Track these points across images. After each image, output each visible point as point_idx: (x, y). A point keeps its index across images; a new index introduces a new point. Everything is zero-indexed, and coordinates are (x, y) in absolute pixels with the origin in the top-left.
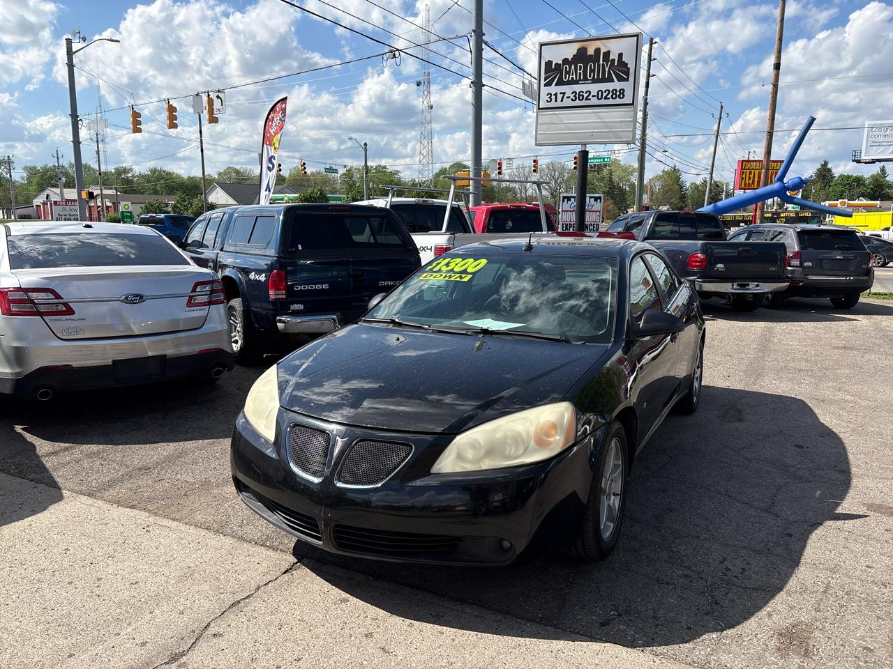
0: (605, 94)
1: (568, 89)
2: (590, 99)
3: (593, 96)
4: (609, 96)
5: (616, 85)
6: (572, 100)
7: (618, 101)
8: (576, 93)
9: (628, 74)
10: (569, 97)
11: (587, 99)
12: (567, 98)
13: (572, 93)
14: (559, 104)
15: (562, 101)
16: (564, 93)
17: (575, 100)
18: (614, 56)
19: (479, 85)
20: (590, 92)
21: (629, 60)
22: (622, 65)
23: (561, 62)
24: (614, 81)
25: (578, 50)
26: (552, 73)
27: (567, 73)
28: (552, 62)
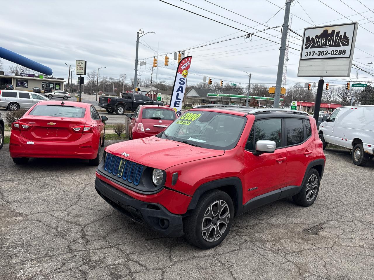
0: (335, 52)
1: (317, 50)
2: (327, 55)
3: (329, 53)
4: (337, 53)
5: (342, 48)
6: (318, 55)
7: (342, 56)
8: (320, 52)
9: (348, 43)
10: (317, 54)
11: (325, 55)
12: (316, 54)
13: (318, 52)
14: (311, 57)
15: (313, 55)
16: (314, 52)
17: (320, 55)
18: (342, 34)
19: (284, 49)
20: (327, 51)
21: (349, 36)
22: (346, 38)
23: (314, 37)
24: (340, 46)
25: (323, 31)
26: (309, 42)
27: (317, 42)
28: (310, 37)
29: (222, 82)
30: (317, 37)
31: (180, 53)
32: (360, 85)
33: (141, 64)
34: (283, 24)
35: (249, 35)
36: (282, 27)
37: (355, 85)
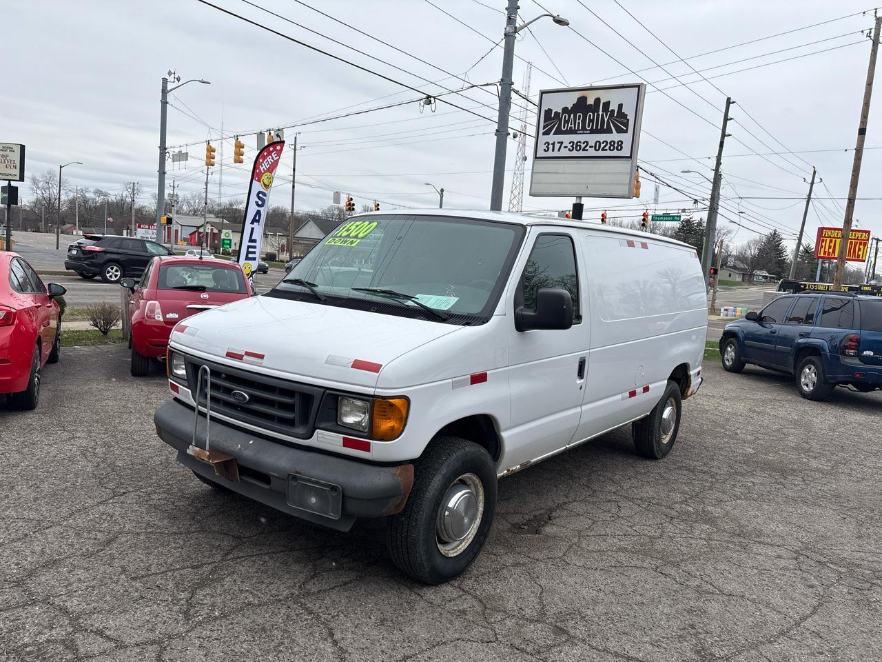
0: (602, 146)
1: (566, 139)
2: (587, 150)
3: (591, 147)
4: (607, 148)
5: (615, 136)
6: (569, 150)
7: (615, 153)
8: (573, 142)
9: (627, 125)
10: (566, 147)
11: (584, 150)
13: (570, 143)
14: (556, 154)
15: (559, 150)
16: (562, 143)
17: (573, 150)
18: (614, 106)
19: (504, 133)
20: (587, 143)
21: (629, 111)
22: (622, 116)
23: (560, 111)
24: (612, 133)
25: (578, 99)
26: (551, 122)
27: (567, 122)
28: (552, 110)
29: (378, 205)
30: (565, 110)
31: (270, 134)
32: (668, 217)
33: (175, 157)
34: (502, 80)
35: (428, 100)
36: (498, 84)
37: (658, 216)
